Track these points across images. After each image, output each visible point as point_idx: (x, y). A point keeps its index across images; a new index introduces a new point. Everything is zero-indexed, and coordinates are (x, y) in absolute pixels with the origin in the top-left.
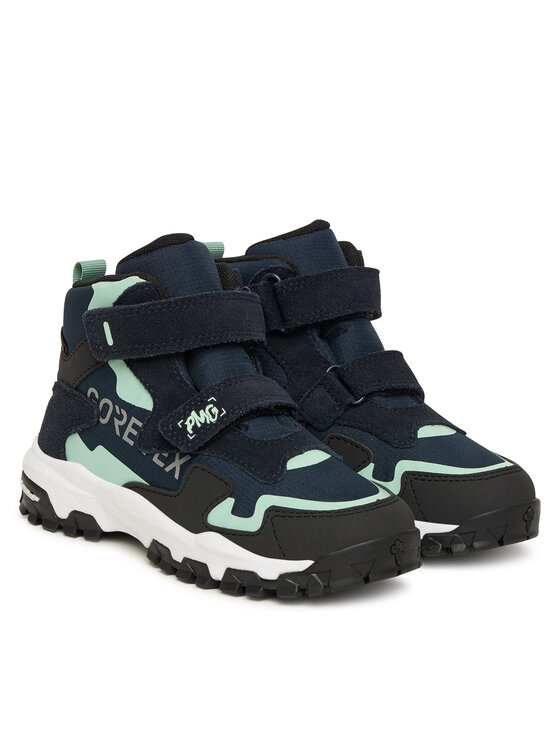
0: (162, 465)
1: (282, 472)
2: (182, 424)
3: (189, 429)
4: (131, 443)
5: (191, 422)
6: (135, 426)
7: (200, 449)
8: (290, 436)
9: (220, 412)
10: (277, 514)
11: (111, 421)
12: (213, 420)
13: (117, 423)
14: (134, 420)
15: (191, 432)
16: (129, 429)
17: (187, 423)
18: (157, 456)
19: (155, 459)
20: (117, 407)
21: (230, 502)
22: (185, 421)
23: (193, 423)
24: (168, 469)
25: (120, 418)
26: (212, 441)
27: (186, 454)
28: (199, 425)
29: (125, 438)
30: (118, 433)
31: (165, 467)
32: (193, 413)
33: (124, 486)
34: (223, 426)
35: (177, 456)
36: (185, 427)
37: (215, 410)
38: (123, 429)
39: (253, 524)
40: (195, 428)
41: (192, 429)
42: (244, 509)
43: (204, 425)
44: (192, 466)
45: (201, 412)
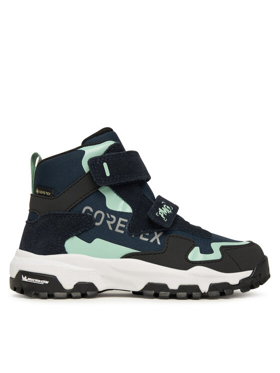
0: (147, 240)
2: (158, 214)
3: (162, 216)
4: (122, 232)
6: (122, 222)
9: (171, 208)
11: (105, 222)
12: (170, 212)
13: (109, 222)
14: (121, 219)
15: (164, 218)
16: (119, 225)
17: (160, 214)
18: (142, 236)
19: (141, 238)
20: (108, 214)
24: (152, 241)
25: (111, 219)
27: (160, 231)
28: (166, 214)
29: (117, 230)
30: (111, 228)
31: (149, 240)
32: (160, 209)
33: (122, 258)
35: (156, 233)
36: (160, 216)
38: (114, 226)
39: (216, 255)
41: (164, 216)
42: (207, 250)
43: (168, 214)
45: (163, 208)
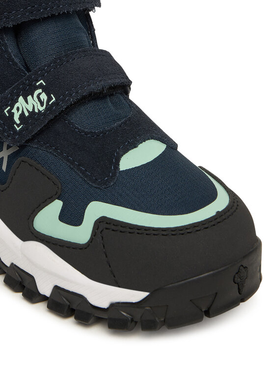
1: (114, 174)
2: (9, 112)
3: (16, 118)
5: (18, 109)
7: (28, 141)
8: (125, 123)
9: (49, 99)
10: (108, 226)
12: (41, 109)
15: (18, 122)
17: (14, 110)
21: (57, 205)
22: (12, 108)
23: (20, 112)
26: (41, 132)
28: (27, 114)
32: (21, 99)
34: (52, 117)
35: (5, 147)
36: (12, 115)
37: (44, 97)
39: (81, 234)
40: (22, 116)
41: (19, 119)
42: (72, 216)
43: (32, 113)
44: (20, 159)
45: (29, 98)
